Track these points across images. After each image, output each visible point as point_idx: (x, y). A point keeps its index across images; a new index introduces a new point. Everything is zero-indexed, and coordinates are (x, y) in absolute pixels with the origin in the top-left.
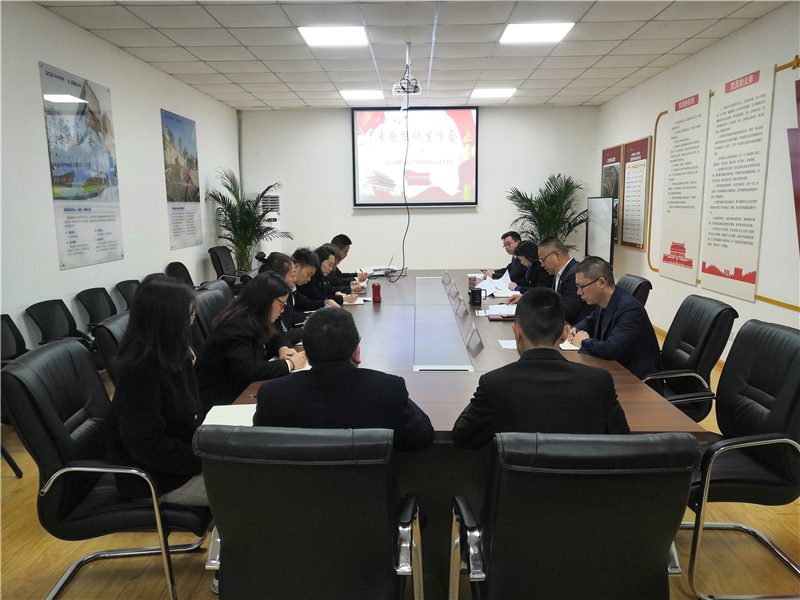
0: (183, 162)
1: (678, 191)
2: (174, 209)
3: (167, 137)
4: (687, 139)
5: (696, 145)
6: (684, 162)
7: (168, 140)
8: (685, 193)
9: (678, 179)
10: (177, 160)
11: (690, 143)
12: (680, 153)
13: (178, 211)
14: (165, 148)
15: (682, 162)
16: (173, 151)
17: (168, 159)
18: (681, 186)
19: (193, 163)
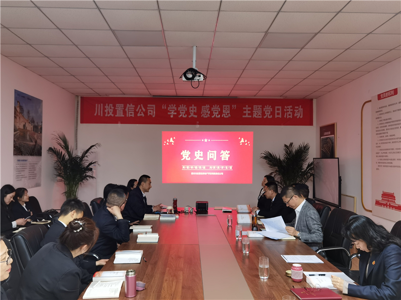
0: (29, 127)
1: (384, 155)
2: (19, 160)
3: (18, 109)
4: (390, 119)
5: (398, 122)
6: (389, 134)
7: (19, 111)
8: (391, 156)
9: (384, 146)
10: (24, 126)
11: (393, 122)
12: (385, 128)
13: (22, 162)
14: (15, 117)
15: (386, 134)
16: (22, 119)
17: (18, 125)
18: (388, 151)
19: (38, 129)
